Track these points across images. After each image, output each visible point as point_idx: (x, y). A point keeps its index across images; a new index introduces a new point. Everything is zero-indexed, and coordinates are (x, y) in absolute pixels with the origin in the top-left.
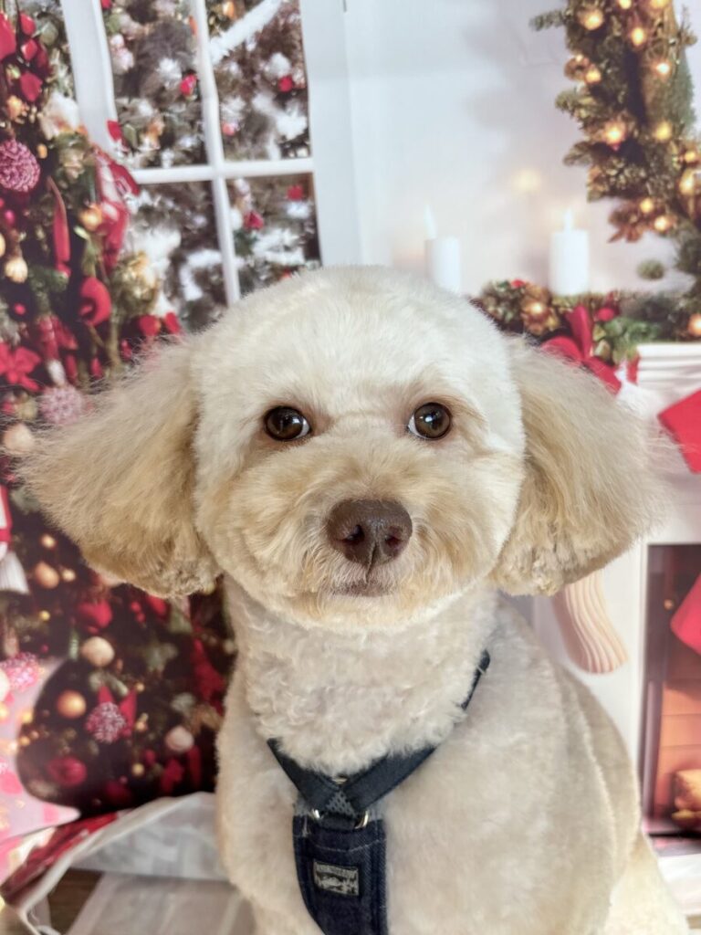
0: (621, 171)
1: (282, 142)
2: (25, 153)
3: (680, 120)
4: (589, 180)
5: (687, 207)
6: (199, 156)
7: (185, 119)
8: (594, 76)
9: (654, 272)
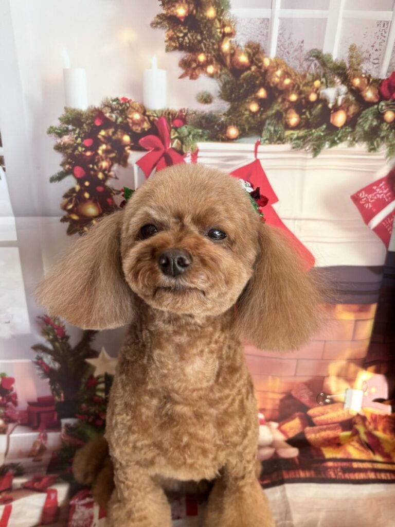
0: (186, 35)
3: (221, 6)
4: (167, 39)
5: (226, 60)
9: (207, 99)
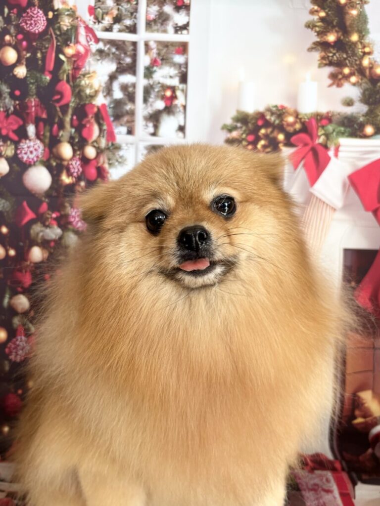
0: (334, 54)
1: (175, 26)
2: (41, 14)
3: (363, 33)
4: (319, 58)
5: (365, 72)
6: (133, 29)
7: (129, 12)
8: (323, 14)
9: (349, 103)
